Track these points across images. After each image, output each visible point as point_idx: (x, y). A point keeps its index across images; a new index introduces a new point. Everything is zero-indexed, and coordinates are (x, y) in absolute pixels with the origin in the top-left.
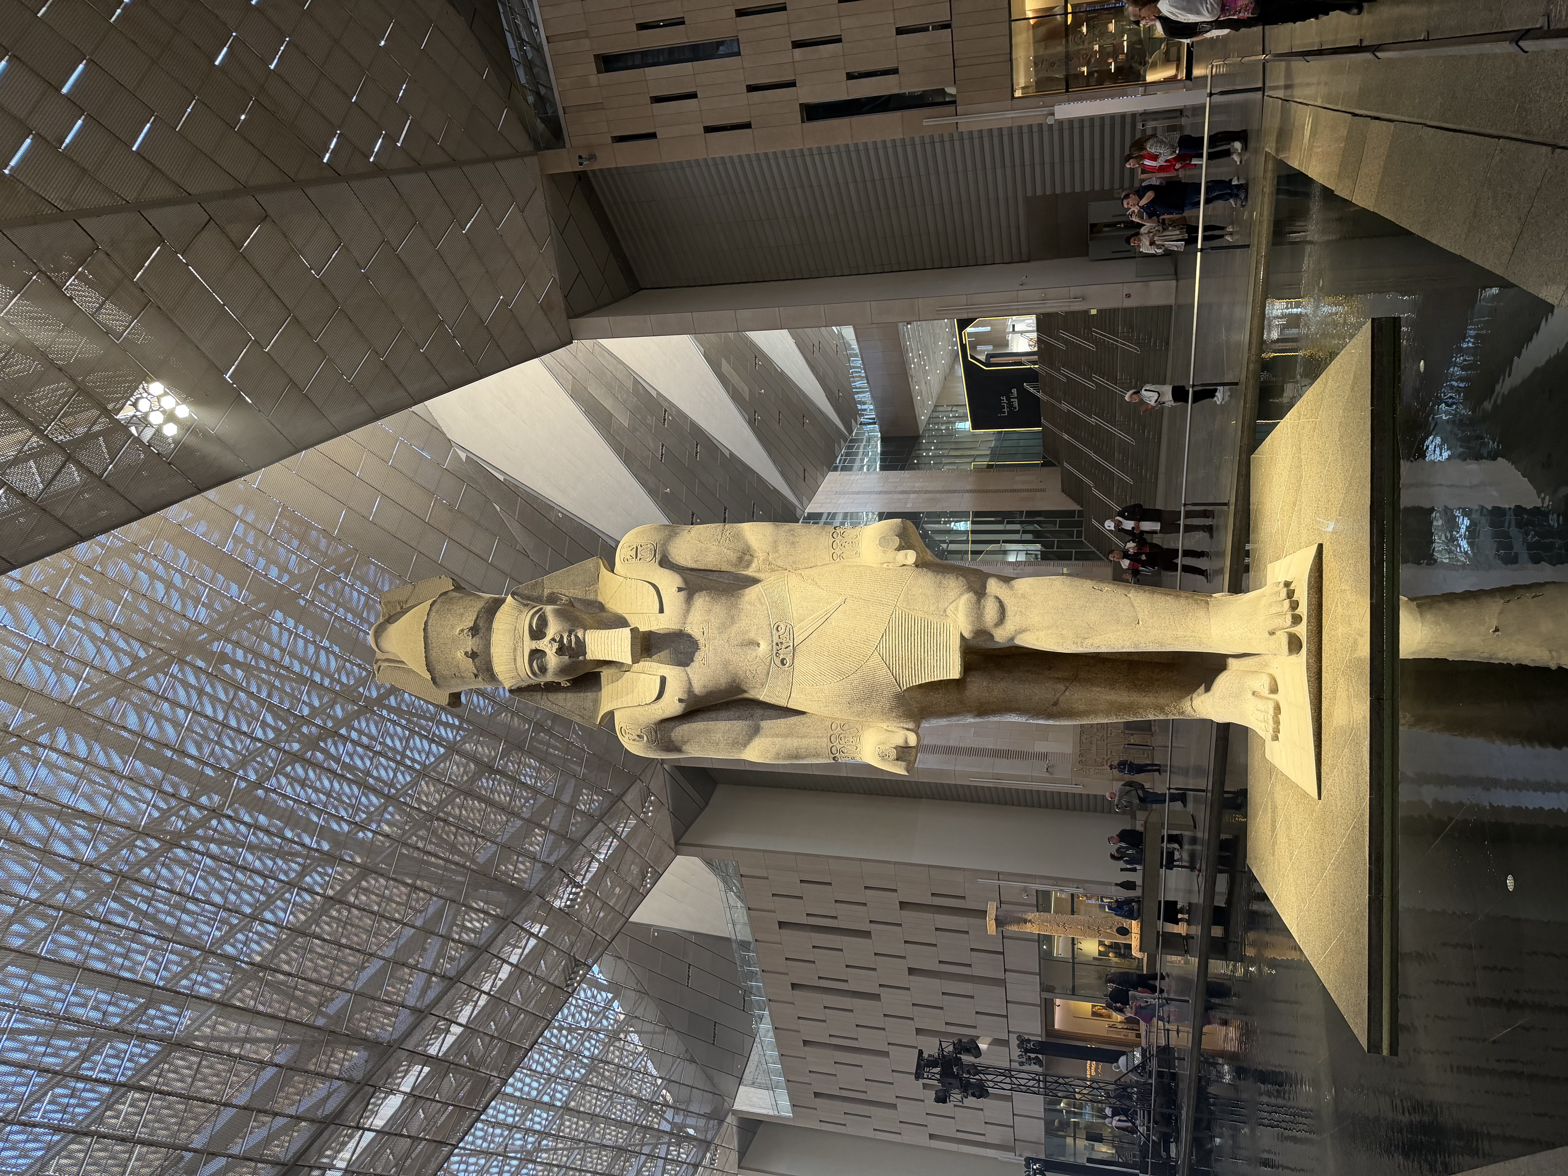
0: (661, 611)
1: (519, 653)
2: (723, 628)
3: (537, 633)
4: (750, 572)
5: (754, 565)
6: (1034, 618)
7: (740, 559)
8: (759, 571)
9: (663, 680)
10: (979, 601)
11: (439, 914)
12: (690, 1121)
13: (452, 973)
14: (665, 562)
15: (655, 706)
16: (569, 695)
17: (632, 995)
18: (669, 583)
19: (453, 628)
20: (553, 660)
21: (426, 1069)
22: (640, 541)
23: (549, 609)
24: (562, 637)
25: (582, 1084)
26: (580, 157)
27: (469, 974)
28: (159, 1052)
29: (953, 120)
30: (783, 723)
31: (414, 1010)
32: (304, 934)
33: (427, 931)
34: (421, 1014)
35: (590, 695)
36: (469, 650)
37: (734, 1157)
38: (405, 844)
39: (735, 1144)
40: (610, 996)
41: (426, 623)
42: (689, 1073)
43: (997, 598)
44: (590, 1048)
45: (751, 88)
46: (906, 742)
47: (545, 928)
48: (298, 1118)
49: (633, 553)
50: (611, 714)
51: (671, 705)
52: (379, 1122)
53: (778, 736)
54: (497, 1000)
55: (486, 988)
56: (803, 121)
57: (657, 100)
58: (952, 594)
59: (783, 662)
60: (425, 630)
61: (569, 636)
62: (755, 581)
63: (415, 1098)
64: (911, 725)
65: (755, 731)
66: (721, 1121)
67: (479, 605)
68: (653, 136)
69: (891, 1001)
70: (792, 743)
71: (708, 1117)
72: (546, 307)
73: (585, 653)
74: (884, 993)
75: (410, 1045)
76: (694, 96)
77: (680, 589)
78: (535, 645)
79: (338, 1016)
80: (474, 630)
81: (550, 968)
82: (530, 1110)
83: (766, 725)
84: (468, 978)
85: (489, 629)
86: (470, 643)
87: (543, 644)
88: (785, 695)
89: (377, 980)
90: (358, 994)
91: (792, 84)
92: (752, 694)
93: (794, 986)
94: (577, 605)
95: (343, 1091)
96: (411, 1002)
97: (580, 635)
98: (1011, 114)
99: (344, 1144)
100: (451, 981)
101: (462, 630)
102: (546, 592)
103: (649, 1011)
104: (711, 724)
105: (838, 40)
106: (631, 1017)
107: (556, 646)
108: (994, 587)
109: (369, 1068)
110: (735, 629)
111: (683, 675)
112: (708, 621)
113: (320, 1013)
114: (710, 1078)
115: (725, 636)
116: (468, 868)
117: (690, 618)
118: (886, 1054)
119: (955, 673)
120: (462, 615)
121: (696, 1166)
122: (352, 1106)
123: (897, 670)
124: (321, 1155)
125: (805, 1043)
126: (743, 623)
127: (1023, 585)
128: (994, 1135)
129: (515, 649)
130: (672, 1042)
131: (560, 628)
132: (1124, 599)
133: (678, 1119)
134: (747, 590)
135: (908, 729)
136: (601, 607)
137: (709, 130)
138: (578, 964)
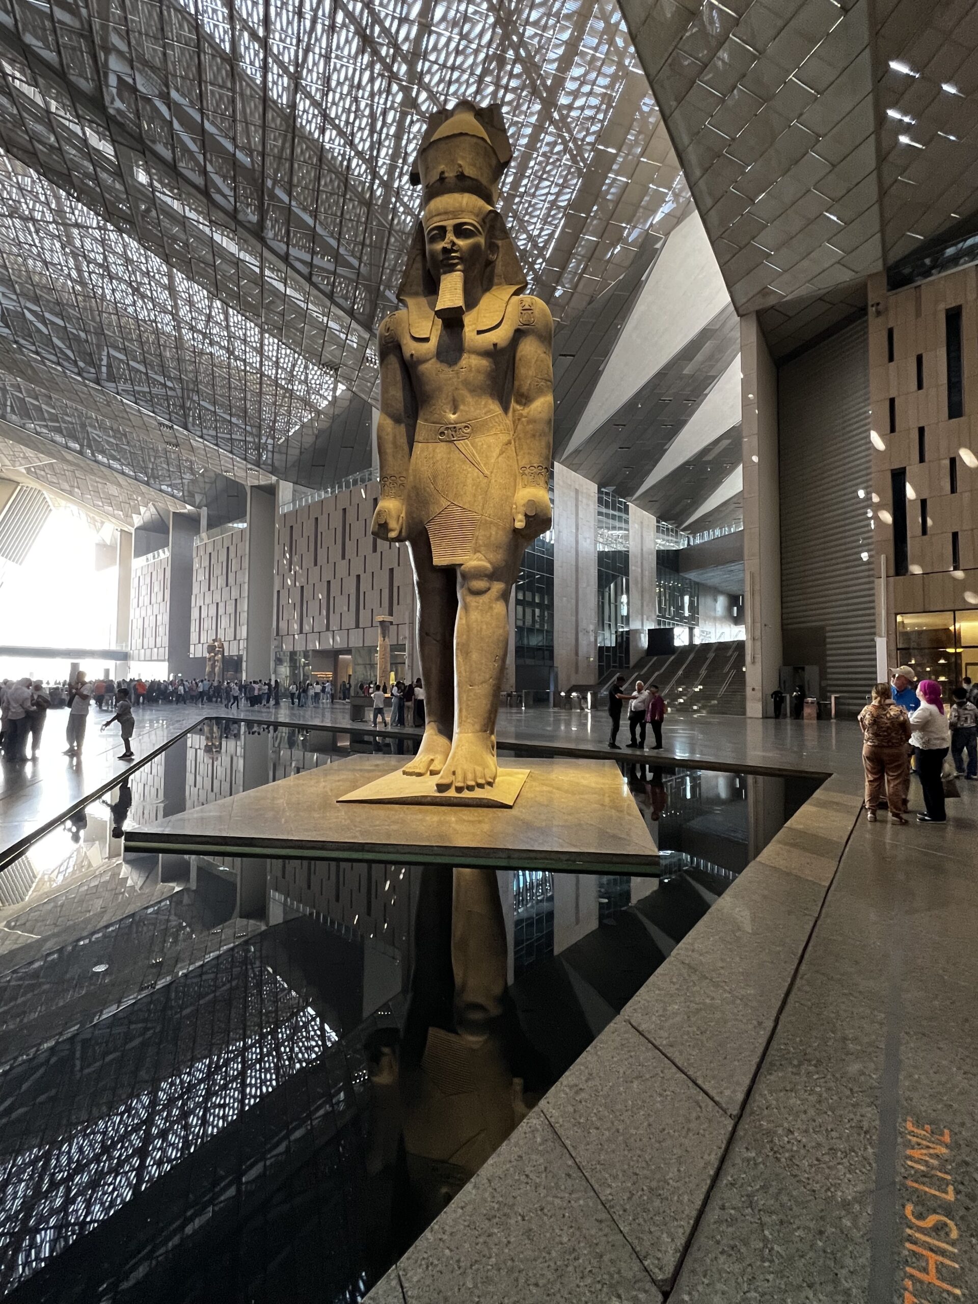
0: (479, 332)
1: (443, 217)
2: (466, 383)
3: (460, 231)
4: (513, 404)
5: (518, 407)
6: (474, 615)
7: (522, 395)
8: (514, 411)
9: (427, 340)
10: (486, 575)
11: (350, 266)
12: (270, 454)
13: (314, 279)
14: (519, 334)
15: (408, 337)
16: (420, 272)
17: (331, 412)
18: (501, 336)
19: (463, 158)
20: (439, 246)
21: (257, 270)
22: (536, 312)
23: (481, 240)
24: (456, 251)
25: (277, 385)
26: (878, 304)
27: (316, 292)
28: (224, 51)
29: (883, 574)
30: (403, 441)
31: (287, 254)
32: (320, 159)
33: (337, 258)
34: (285, 258)
35: (420, 289)
36: (446, 175)
37: (256, 483)
38: (390, 233)
39: (262, 483)
40: (330, 398)
41: (466, 134)
42: (294, 452)
43: (489, 589)
44: (299, 389)
45: (921, 430)
46: (392, 530)
47: (355, 345)
48: (205, 173)
49: (527, 307)
50: (406, 305)
51: (411, 348)
52: (217, 237)
53: (395, 437)
54: (304, 315)
55: (310, 306)
56: (892, 470)
57: (919, 359)
58: (491, 556)
59: (442, 434)
60: (461, 134)
61: (457, 258)
62: (506, 409)
63: (237, 263)
64: (404, 534)
65: (397, 420)
66: (272, 473)
67: (484, 181)
68: (891, 359)
69: (342, 565)
70: (389, 448)
71: (273, 465)
72: (764, 292)
73: (445, 273)
74: (346, 561)
75: (267, 254)
76: (920, 386)
77: (495, 345)
78: (450, 229)
79: (273, 196)
80: (461, 177)
81: (331, 353)
82: (258, 352)
83: (402, 428)
84: (314, 292)
85: (463, 190)
86: (450, 174)
87: (450, 236)
88: (421, 439)
89: (302, 224)
90: (290, 209)
91: (922, 460)
92: (421, 414)
93: (344, 510)
94: (489, 269)
95: (230, 208)
96: (293, 252)
97: (459, 267)
98: (883, 613)
99: (199, 213)
100: (309, 279)
101: (460, 166)
102: (500, 243)
103: (322, 423)
104: (400, 385)
105: (953, 490)
106: (318, 412)
107: (449, 246)
108: (498, 587)
109: (247, 225)
110: (465, 392)
111: (430, 355)
112: (470, 371)
113: (275, 182)
114: (293, 465)
115: (460, 386)
116: (380, 284)
117: (473, 356)
118: (316, 564)
119: (437, 561)
120: (474, 165)
121: (245, 459)
122: (221, 214)
123: (438, 520)
124: (189, 194)
125: (317, 519)
126: (470, 399)
127: (499, 607)
128: (283, 625)
129: (446, 213)
130: (309, 440)
131: (464, 249)
132: (488, 676)
133: (270, 447)
134: (497, 402)
135: (401, 532)
136: (487, 289)
137: (892, 401)
138: (336, 370)
